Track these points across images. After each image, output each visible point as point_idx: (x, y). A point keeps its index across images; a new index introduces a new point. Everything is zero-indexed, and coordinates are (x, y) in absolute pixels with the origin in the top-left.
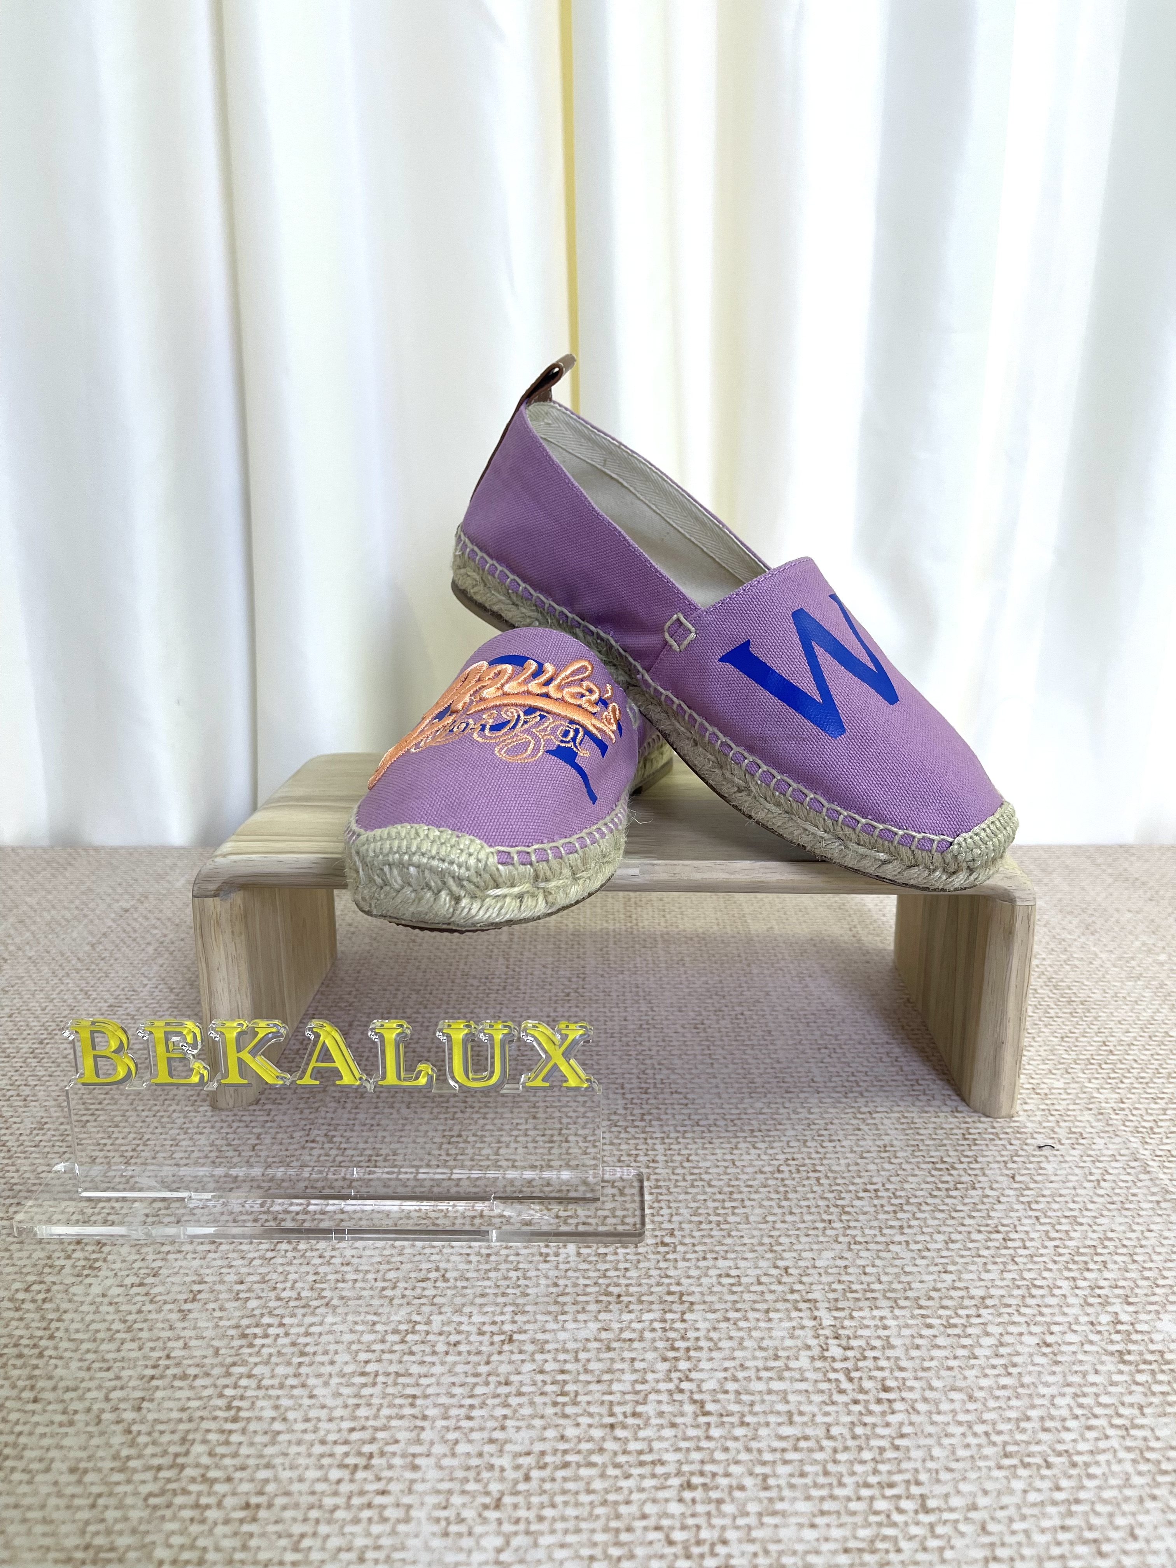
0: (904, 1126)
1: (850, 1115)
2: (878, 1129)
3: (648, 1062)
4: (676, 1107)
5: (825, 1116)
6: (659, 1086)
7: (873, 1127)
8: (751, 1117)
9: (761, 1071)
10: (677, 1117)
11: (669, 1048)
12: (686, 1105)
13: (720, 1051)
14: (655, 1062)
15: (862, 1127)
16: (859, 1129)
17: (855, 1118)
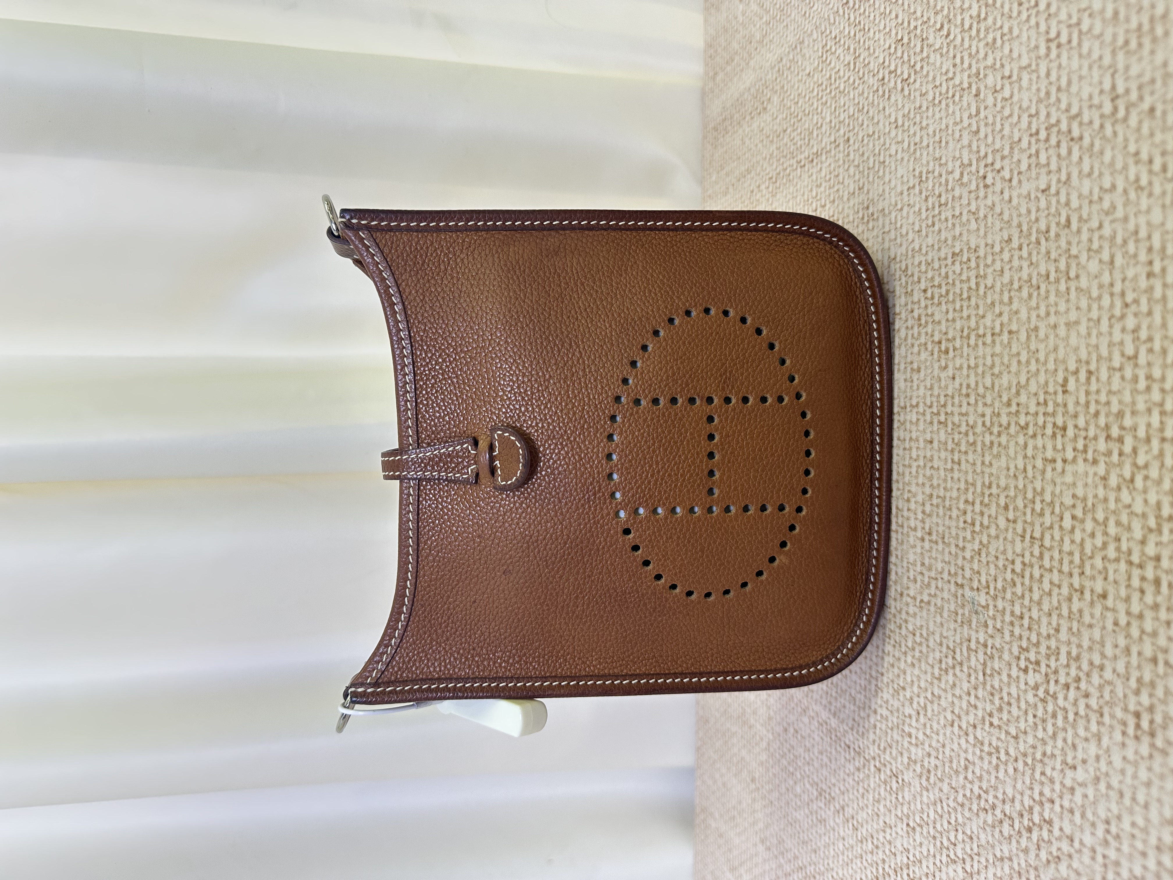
0: (1147, 41)
1: (1119, 128)
2: (1153, 81)
3: (1004, 420)
4: (1093, 387)
5: (1119, 165)
6: (1050, 409)
7: (1147, 90)
8: (1118, 276)
9: (1025, 264)
10: (1115, 387)
11: (981, 390)
12: (1090, 373)
13: (988, 321)
14: (1004, 411)
15: (1146, 106)
16: (1152, 110)
17: (1125, 119)
